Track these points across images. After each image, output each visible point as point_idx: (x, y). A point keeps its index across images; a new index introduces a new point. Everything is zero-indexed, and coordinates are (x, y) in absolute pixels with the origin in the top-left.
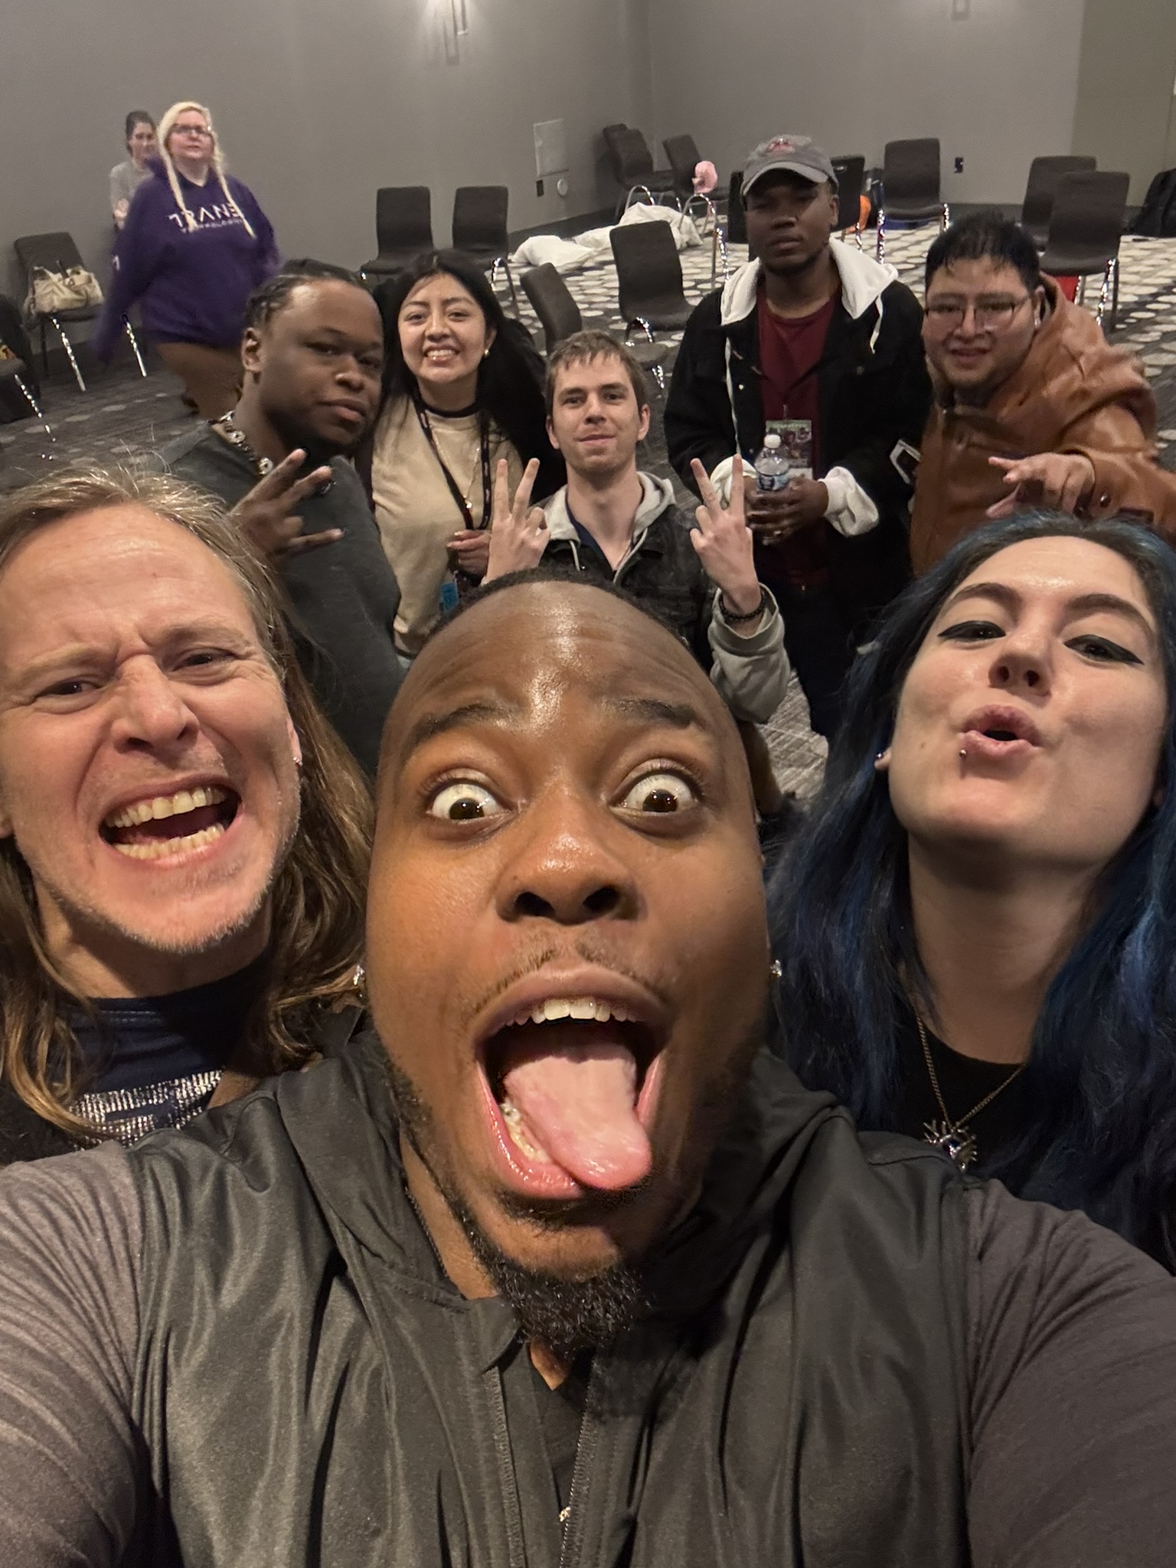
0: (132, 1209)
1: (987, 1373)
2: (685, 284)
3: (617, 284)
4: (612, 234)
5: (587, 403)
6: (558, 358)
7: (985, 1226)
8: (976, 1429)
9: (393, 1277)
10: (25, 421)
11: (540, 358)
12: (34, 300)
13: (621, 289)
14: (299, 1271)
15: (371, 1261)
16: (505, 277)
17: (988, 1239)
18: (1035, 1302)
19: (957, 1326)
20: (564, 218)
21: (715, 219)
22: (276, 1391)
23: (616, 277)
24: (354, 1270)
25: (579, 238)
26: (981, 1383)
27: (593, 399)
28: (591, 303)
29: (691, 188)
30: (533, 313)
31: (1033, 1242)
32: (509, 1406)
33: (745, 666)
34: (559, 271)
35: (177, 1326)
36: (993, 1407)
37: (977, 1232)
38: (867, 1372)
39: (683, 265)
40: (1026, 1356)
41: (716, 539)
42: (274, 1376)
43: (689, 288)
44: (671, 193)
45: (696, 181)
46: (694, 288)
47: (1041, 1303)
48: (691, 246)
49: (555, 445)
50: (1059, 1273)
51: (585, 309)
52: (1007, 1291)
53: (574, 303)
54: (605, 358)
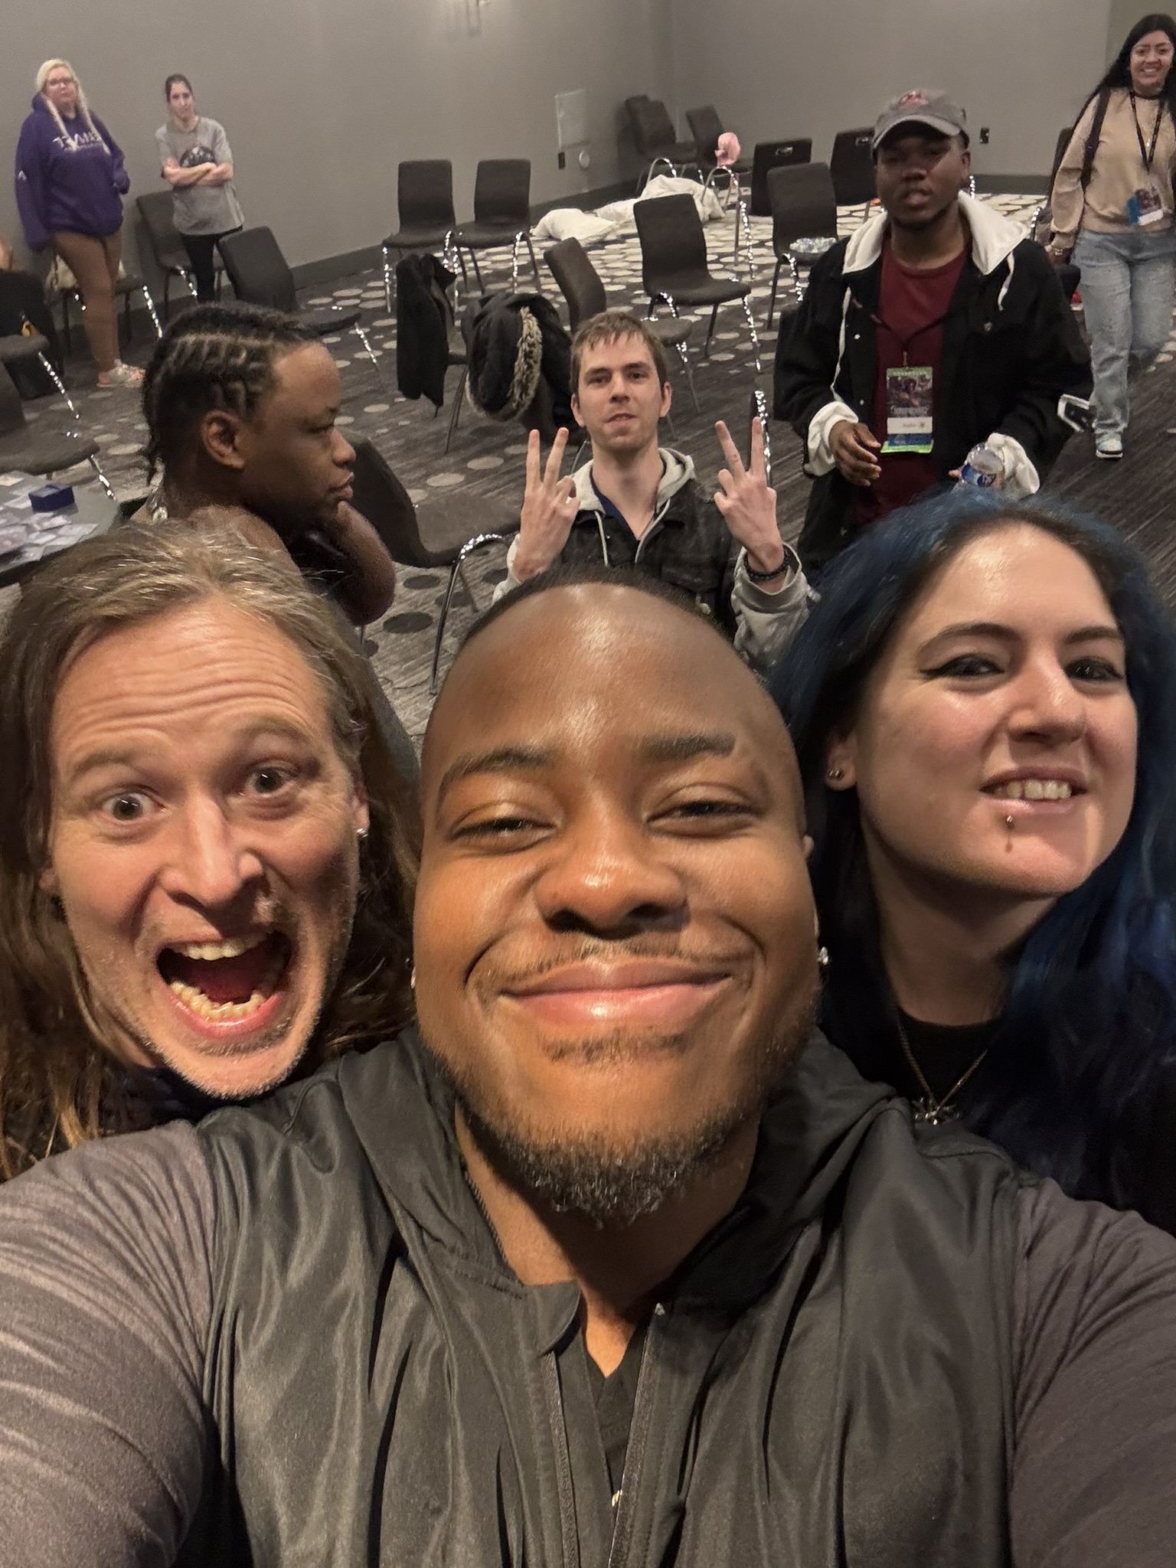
0: (204, 1189)
1: (1032, 1368)
2: (709, 258)
3: (640, 258)
4: (636, 207)
5: (612, 383)
6: (582, 339)
7: (1036, 1223)
8: (1020, 1424)
9: (454, 1261)
10: (50, 398)
11: (563, 334)
12: (56, 276)
13: (644, 262)
14: (364, 1251)
15: (431, 1245)
16: (526, 250)
17: (1037, 1238)
18: (1081, 1301)
19: (1004, 1321)
20: (586, 191)
21: (738, 192)
22: (342, 1366)
23: (640, 250)
24: (415, 1253)
25: (600, 211)
26: (1025, 1379)
27: (618, 379)
28: (613, 277)
29: (714, 160)
30: (556, 287)
31: (1082, 1241)
32: (564, 1390)
33: (770, 623)
34: (583, 244)
35: (247, 1303)
36: (1036, 1404)
37: (1027, 1229)
38: (915, 1365)
39: (706, 238)
40: (1071, 1354)
41: (741, 499)
42: (339, 1353)
43: (712, 262)
44: (694, 165)
45: (718, 153)
46: (717, 261)
47: (1087, 1301)
48: (713, 219)
49: (580, 423)
50: (1109, 1271)
51: (607, 284)
52: (1054, 1288)
53: (597, 278)
54: (629, 337)
